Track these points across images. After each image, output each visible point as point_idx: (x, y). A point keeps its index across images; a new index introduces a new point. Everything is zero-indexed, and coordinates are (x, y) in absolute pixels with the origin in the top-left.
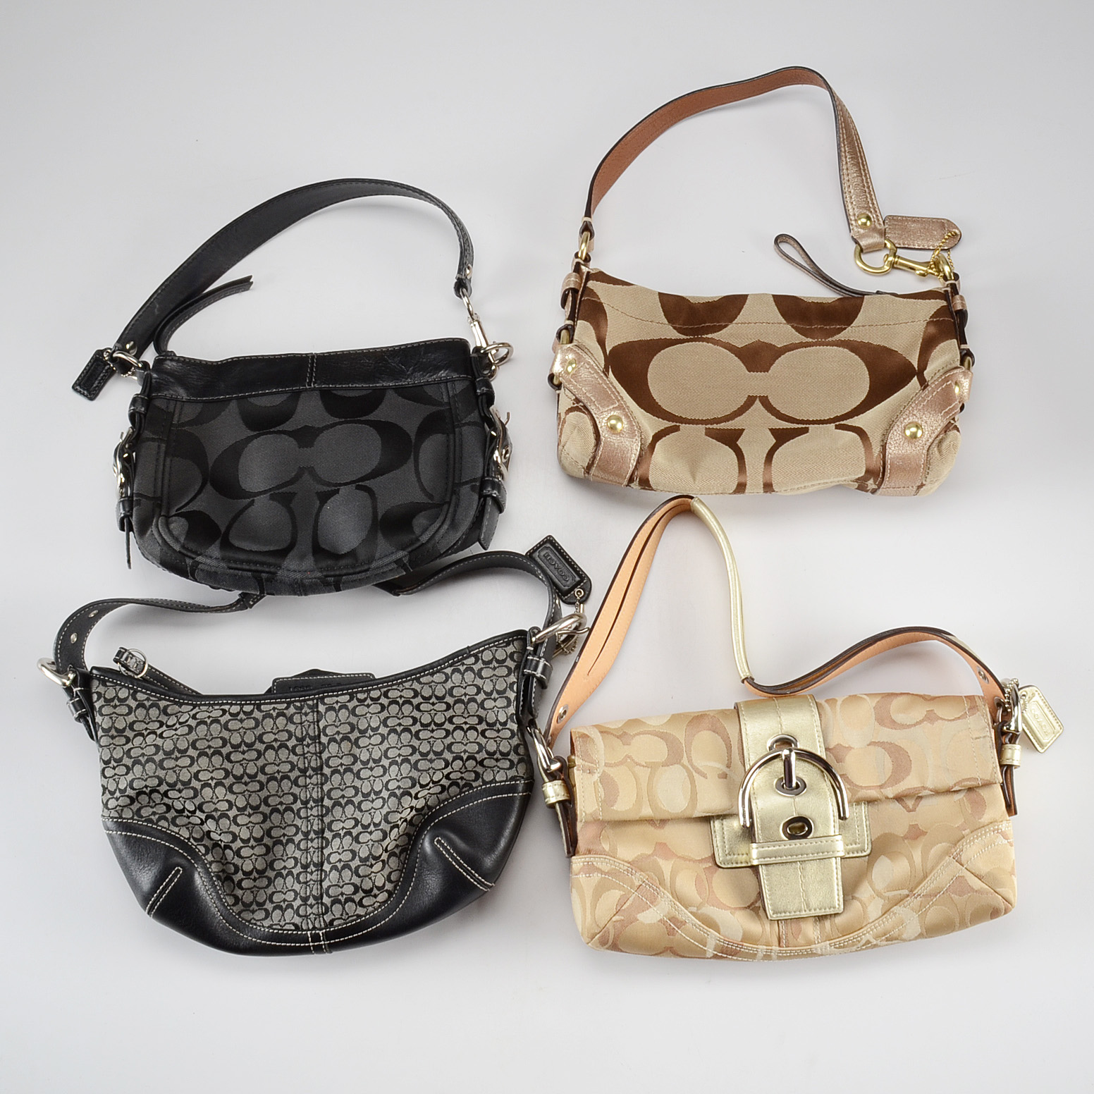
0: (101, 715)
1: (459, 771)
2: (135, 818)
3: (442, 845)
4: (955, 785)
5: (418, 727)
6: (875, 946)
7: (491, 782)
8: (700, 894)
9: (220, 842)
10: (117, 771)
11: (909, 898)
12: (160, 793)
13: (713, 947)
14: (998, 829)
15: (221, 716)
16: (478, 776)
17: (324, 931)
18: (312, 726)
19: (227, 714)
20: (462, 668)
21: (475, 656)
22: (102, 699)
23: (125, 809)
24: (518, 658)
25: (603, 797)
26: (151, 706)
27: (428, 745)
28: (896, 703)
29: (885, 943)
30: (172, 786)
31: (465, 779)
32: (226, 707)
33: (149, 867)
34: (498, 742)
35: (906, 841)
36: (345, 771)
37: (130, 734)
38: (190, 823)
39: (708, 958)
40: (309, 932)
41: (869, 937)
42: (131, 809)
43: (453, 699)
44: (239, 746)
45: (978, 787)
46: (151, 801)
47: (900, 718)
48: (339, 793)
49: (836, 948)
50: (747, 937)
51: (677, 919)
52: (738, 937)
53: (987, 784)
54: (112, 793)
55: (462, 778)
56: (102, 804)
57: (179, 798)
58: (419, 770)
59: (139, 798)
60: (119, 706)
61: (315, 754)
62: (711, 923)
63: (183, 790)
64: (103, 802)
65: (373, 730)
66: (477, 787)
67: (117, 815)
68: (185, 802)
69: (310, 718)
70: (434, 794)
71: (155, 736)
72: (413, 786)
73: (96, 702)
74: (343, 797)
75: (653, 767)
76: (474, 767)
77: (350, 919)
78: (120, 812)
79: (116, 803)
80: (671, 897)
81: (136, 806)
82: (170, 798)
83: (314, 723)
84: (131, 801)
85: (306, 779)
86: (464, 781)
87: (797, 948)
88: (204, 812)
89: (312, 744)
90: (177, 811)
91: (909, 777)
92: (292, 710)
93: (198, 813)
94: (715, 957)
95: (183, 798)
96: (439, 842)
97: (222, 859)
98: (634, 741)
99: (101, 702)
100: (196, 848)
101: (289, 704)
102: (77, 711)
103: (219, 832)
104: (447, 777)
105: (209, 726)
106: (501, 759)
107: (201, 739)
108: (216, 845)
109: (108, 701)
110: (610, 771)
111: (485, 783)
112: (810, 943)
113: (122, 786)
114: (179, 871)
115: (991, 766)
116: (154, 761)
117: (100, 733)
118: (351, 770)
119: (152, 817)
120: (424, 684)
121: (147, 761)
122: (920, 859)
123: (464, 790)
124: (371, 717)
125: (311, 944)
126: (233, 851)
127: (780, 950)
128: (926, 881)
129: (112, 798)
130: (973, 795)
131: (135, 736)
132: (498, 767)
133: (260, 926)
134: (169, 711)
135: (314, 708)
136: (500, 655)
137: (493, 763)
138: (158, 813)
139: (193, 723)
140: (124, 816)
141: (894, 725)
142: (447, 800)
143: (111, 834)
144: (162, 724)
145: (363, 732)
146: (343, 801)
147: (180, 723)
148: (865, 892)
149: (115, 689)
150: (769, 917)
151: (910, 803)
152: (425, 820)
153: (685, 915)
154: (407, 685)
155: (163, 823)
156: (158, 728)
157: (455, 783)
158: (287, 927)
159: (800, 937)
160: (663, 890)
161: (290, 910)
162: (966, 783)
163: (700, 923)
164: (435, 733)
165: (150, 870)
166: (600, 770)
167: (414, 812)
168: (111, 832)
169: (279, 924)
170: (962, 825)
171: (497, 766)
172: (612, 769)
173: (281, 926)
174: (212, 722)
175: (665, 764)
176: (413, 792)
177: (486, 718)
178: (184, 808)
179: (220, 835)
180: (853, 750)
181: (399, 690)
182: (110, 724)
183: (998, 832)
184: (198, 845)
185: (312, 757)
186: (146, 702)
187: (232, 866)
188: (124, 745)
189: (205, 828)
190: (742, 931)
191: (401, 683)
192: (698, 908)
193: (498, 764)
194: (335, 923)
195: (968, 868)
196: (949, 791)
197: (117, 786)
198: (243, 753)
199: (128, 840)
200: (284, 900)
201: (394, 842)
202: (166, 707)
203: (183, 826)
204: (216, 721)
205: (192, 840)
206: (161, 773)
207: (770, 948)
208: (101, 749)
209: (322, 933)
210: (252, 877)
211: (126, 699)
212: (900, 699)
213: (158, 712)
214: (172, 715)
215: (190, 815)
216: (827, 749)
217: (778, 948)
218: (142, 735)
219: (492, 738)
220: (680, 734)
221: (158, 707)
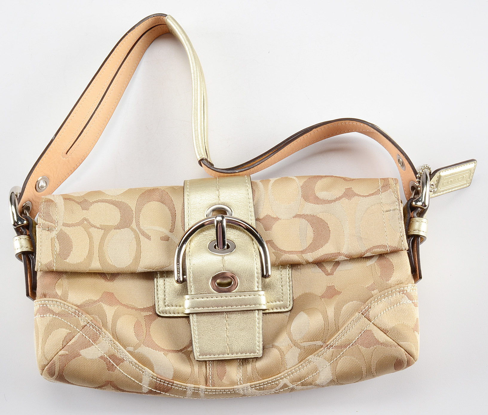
4: (367, 251)
6: (292, 389)
8: (137, 335)
11: (322, 349)
13: (148, 383)
14: (403, 291)
25: (58, 251)
28: (320, 183)
29: (300, 387)
35: (322, 300)
39: (144, 393)
41: (286, 381)
45: (387, 254)
47: (322, 195)
49: (257, 389)
50: (177, 376)
51: (116, 356)
52: (169, 376)
53: (395, 252)
62: (145, 362)
75: (106, 229)
80: (111, 337)
87: (221, 388)
91: (327, 245)
94: (150, 392)
98: (92, 207)
110: (67, 230)
112: (233, 383)
115: (399, 235)
122: (333, 314)
127: (207, 389)
128: (338, 334)
130: (383, 262)
141: (318, 201)
148: (283, 341)
150: (196, 358)
151: (329, 268)
153: (123, 353)
159: (225, 378)
160: (105, 330)
162: (376, 250)
163: (135, 361)
166: (58, 229)
170: (371, 286)
172: (69, 228)
175: (118, 227)
180: (280, 221)
183: (403, 293)
190: (173, 370)
192: (135, 348)
195: (375, 323)
196: (362, 258)
207: (197, 386)
212: (325, 180)
216: (257, 220)
217: (204, 387)
220: (132, 204)
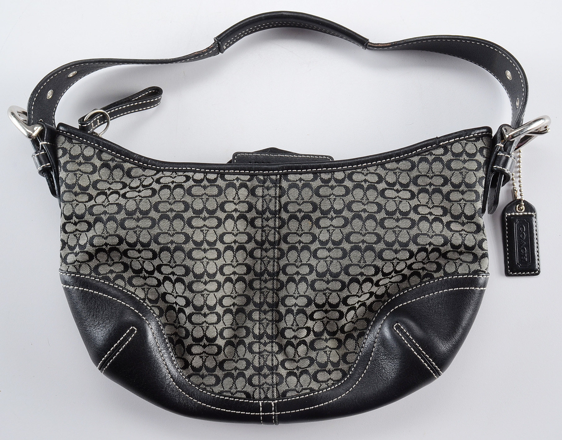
0: (66, 170)
1: (422, 262)
2: (93, 274)
3: (401, 331)
5: (382, 215)
7: (453, 274)
9: (174, 305)
10: (78, 227)
12: (120, 252)
15: (185, 182)
16: (439, 267)
17: (276, 401)
18: (273, 200)
19: (191, 180)
20: (430, 158)
21: (444, 147)
22: (68, 155)
23: (83, 265)
24: (487, 153)
26: (116, 167)
27: (394, 235)
30: (132, 246)
31: (427, 270)
32: (190, 174)
33: (104, 324)
34: (464, 236)
36: (303, 249)
37: (93, 192)
38: (145, 284)
40: (260, 402)
42: (88, 265)
43: (418, 188)
44: (201, 211)
46: (109, 260)
48: (294, 270)
54: (72, 248)
55: (423, 269)
56: (60, 259)
57: (138, 258)
58: (383, 260)
59: (98, 255)
60: (84, 164)
61: (274, 228)
63: (142, 250)
64: (61, 256)
65: (336, 212)
66: (438, 278)
67: (74, 270)
68: (144, 262)
69: (272, 192)
70: (394, 283)
71: (118, 196)
72: (376, 273)
73: (61, 157)
74: (298, 273)
76: (437, 259)
77: (304, 392)
78: (78, 267)
79: (75, 258)
81: (94, 263)
82: (129, 258)
83: (275, 198)
84: (89, 257)
85: (262, 251)
86: (425, 272)
88: (162, 273)
89: (271, 218)
90: (134, 271)
92: (255, 182)
93: (156, 274)
95: (142, 258)
96: (398, 327)
97: (175, 322)
99: (66, 158)
100: (151, 309)
101: (252, 176)
102: (41, 164)
103: (175, 295)
104: (410, 267)
105: (172, 190)
106: (464, 253)
107: (163, 202)
108: (171, 307)
109: (73, 158)
111: (446, 274)
113: (82, 242)
114: (133, 330)
116: (115, 220)
117: (63, 189)
118: (308, 249)
119: (110, 275)
120: (389, 170)
121: (109, 220)
123: (424, 280)
124: (335, 199)
125: (261, 414)
126: (186, 315)
129: (71, 253)
131: (98, 194)
132: (461, 260)
133: (209, 392)
134: (133, 173)
135: (276, 183)
136: (470, 148)
137: (456, 256)
138: (115, 272)
139: (156, 186)
140: (81, 272)
142: (407, 288)
143: (68, 288)
144: (125, 185)
145: (325, 213)
146: (297, 278)
147: (144, 186)
149: (80, 146)
152: (384, 306)
154: (372, 169)
155: (120, 282)
156: (121, 189)
157: (416, 273)
158: (238, 395)
161: (241, 379)
164: (400, 222)
165: (104, 327)
167: (373, 299)
168: (67, 286)
169: (230, 392)
171: (459, 258)
173: (232, 393)
174: (175, 187)
176: (375, 279)
177: (450, 210)
178: (143, 268)
179: (176, 298)
181: (363, 174)
182: (74, 181)
184: (152, 306)
185: (270, 231)
186: (110, 163)
187: (183, 330)
188: (86, 202)
189: (162, 290)
191: (365, 167)
193: (462, 257)
194: (289, 394)
197: (78, 242)
198: (205, 219)
199: (84, 296)
200: (236, 368)
201: (351, 324)
202: (130, 170)
203: (139, 286)
204: (180, 186)
205: (147, 301)
206: (122, 233)
208: (62, 204)
209: (274, 403)
210: (202, 344)
211: (91, 157)
213: (121, 173)
214: (135, 177)
215: (147, 275)
218: (105, 194)
219: (457, 231)
221: (122, 168)
